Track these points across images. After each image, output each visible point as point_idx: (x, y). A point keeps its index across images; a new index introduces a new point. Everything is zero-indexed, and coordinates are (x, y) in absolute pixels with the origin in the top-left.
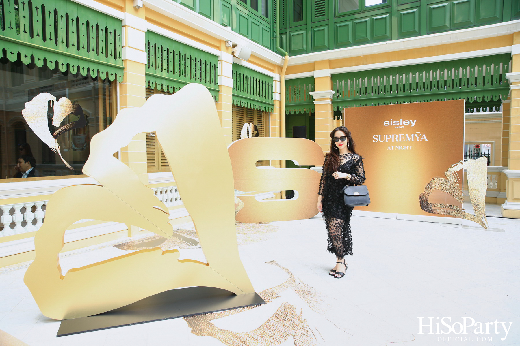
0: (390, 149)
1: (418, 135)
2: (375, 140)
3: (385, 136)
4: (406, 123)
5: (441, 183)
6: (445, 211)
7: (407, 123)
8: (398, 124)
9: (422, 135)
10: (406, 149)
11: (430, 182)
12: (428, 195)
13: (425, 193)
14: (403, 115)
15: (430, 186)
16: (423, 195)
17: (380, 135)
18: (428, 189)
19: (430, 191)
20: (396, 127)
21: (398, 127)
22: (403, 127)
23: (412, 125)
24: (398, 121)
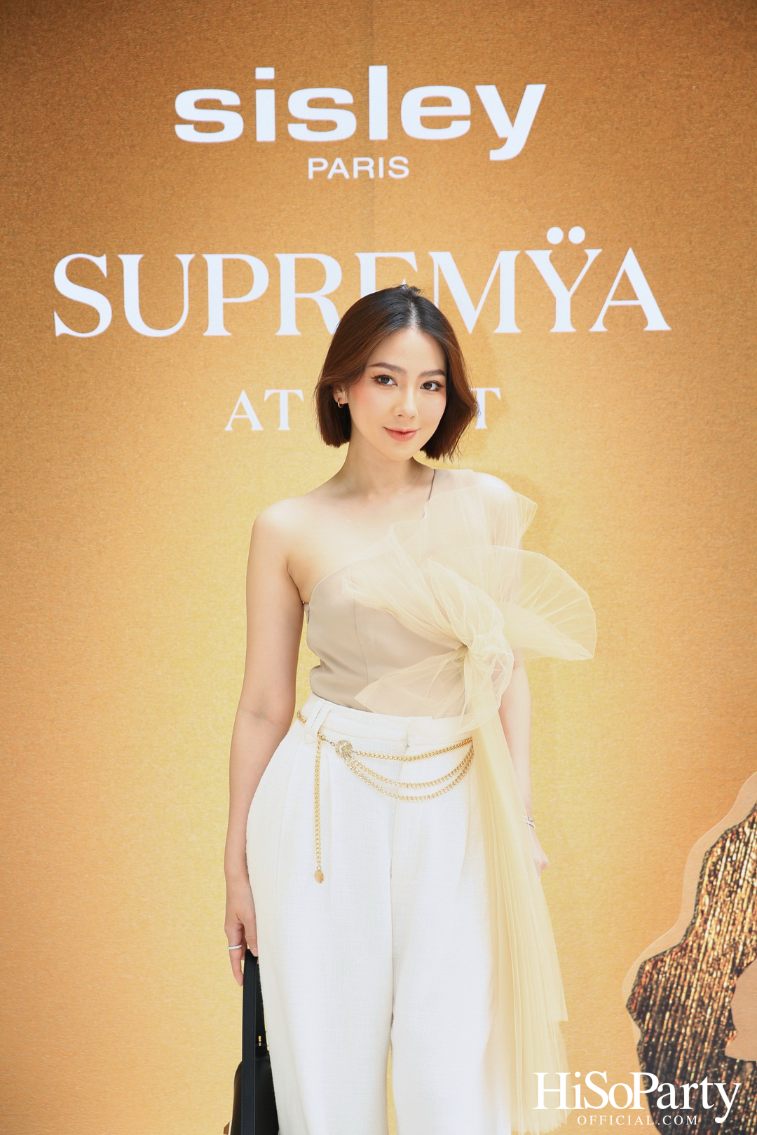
0: (256, 426)
1: (567, 259)
2: (85, 316)
3: (199, 270)
4: (428, 122)
7: (444, 122)
8: (346, 124)
9: (609, 265)
11: (750, 816)
12: (729, 971)
13: (695, 951)
14: (402, 13)
15: (750, 865)
16: (673, 972)
17: (138, 257)
18: (732, 902)
19: (748, 920)
20: (320, 164)
21: (338, 161)
22: (396, 163)
23: (504, 141)
24: (343, 87)
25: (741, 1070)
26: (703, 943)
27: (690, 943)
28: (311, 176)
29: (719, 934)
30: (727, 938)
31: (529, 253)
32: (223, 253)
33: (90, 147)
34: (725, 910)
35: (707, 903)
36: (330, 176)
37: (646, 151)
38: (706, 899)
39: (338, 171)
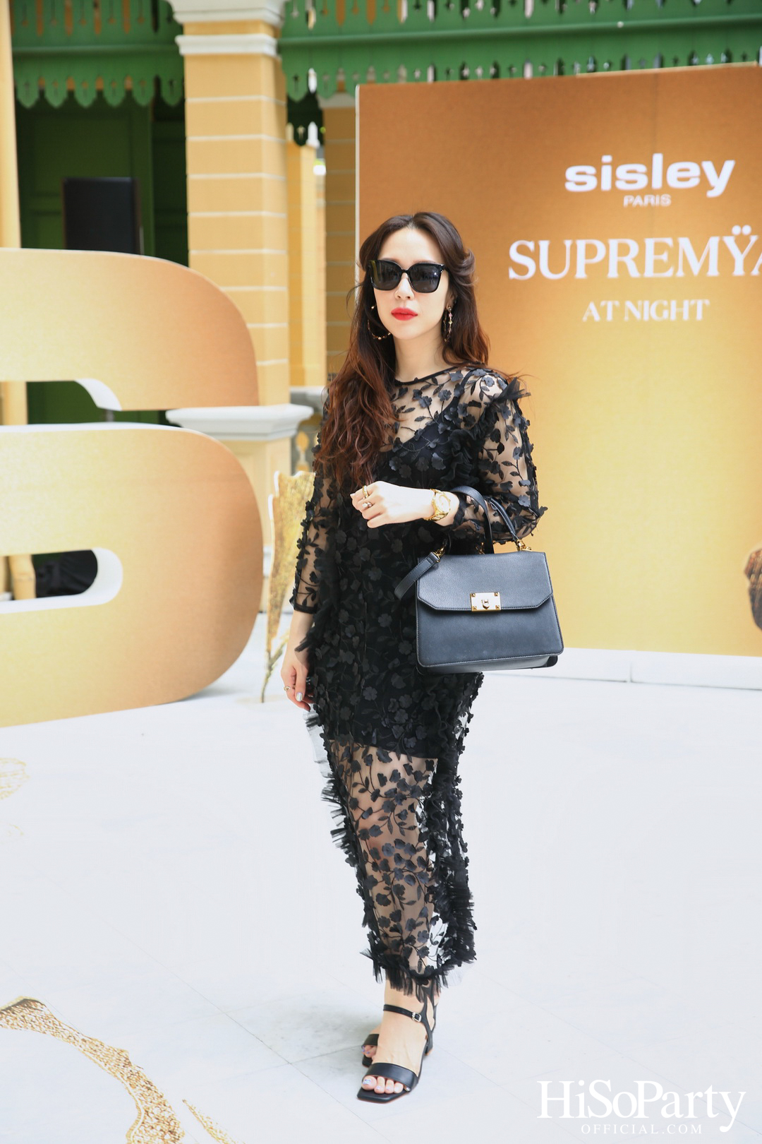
0: (597, 318)
1: (742, 241)
2: (522, 269)
3: (574, 248)
4: (681, 179)
7: (687, 179)
8: (643, 181)
9: (759, 244)
10: (680, 315)
14: (670, 130)
17: (547, 242)
20: (630, 200)
21: (639, 198)
22: (665, 198)
23: (714, 188)
24: (641, 164)
28: (626, 205)
31: (724, 238)
32: (585, 240)
33: (529, 193)
36: (634, 204)
39: (638, 202)
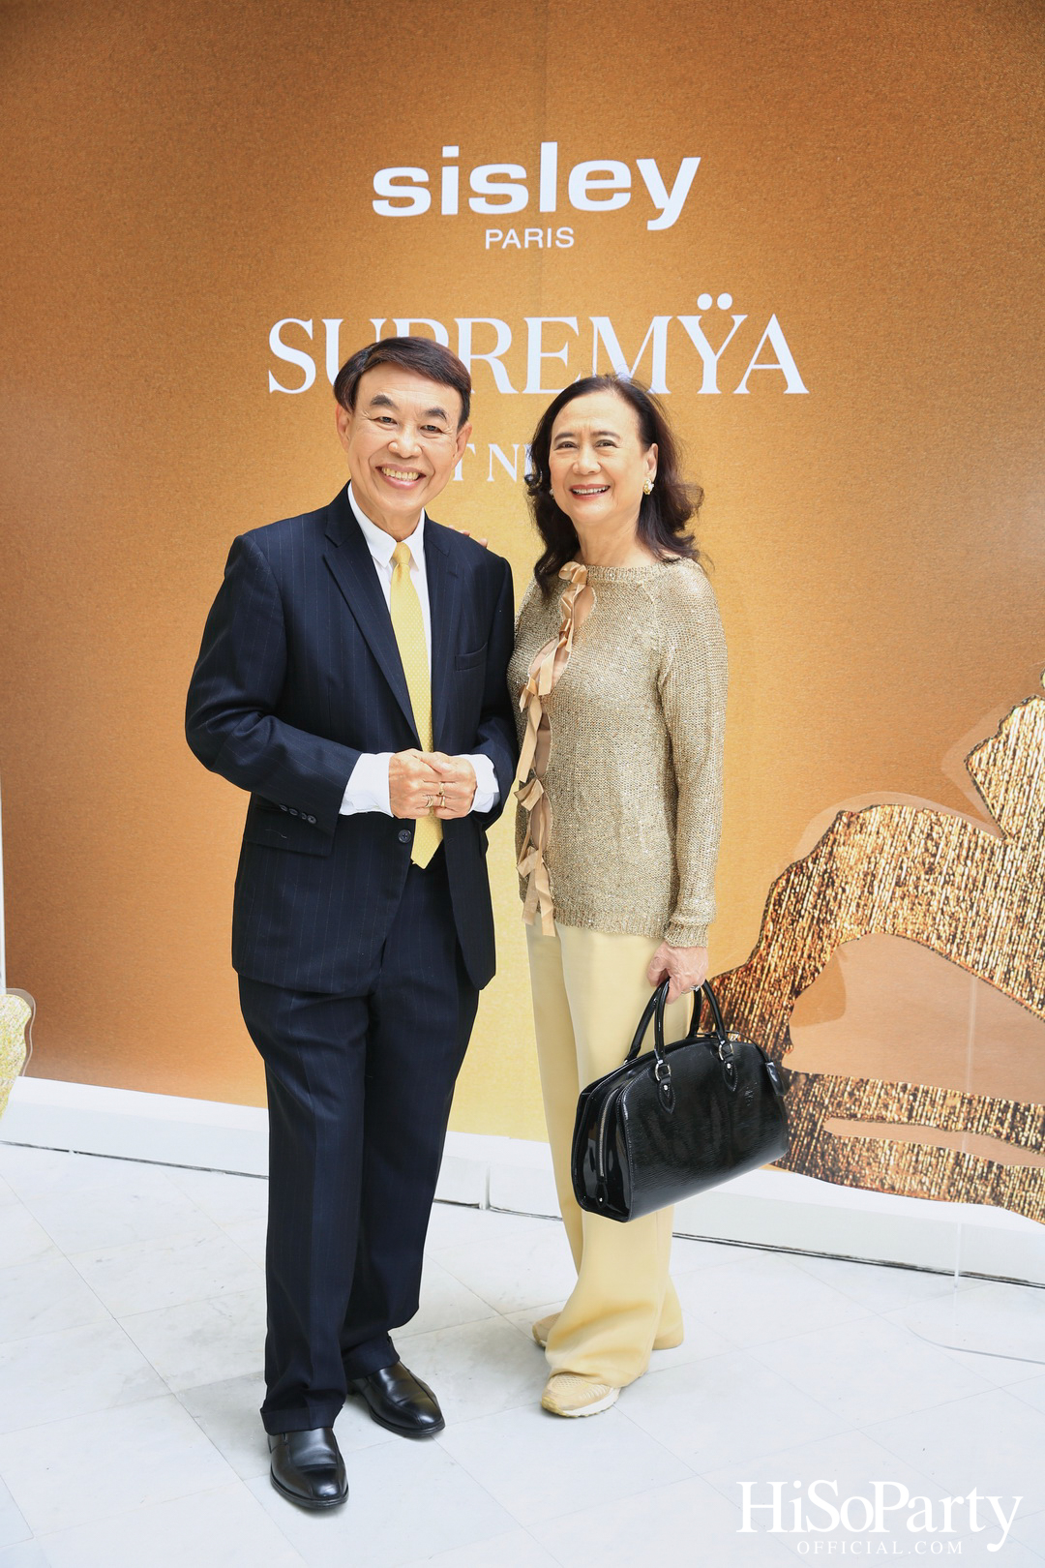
1: (717, 327)
2: (292, 375)
4: (592, 195)
5: (930, 870)
6: (958, 1163)
7: (607, 195)
8: (520, 198)
9: (752, 332)
11: (813, 852)
12: (788, 992)
13: (759, 972)
14: (572, 92)
15: (812, 899)
16: (738, 989)
17: (338, 322)
18: (794, 930)
19: (807, 946)
20: (496, 235)
21: (512, 232)
22: (563, 233)
23: (661, 212)
24: (518, 163)
25: (794, 1079)
26: (766, 965)
27: (755, 965)
28: (488, 246)
29: (781, 958)
30: (788, 962)
31: (680, 318)
32: (410, 317)
33: (302, 222)
34: (787, 936)
35: (771, 929)
36: (504, 246)
37: (792, 220)
38: (770, 926)
39: (512, 242)
